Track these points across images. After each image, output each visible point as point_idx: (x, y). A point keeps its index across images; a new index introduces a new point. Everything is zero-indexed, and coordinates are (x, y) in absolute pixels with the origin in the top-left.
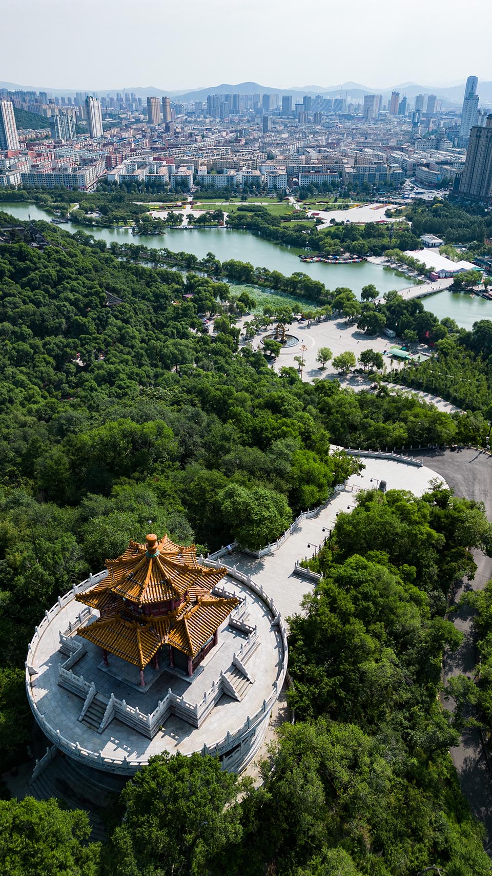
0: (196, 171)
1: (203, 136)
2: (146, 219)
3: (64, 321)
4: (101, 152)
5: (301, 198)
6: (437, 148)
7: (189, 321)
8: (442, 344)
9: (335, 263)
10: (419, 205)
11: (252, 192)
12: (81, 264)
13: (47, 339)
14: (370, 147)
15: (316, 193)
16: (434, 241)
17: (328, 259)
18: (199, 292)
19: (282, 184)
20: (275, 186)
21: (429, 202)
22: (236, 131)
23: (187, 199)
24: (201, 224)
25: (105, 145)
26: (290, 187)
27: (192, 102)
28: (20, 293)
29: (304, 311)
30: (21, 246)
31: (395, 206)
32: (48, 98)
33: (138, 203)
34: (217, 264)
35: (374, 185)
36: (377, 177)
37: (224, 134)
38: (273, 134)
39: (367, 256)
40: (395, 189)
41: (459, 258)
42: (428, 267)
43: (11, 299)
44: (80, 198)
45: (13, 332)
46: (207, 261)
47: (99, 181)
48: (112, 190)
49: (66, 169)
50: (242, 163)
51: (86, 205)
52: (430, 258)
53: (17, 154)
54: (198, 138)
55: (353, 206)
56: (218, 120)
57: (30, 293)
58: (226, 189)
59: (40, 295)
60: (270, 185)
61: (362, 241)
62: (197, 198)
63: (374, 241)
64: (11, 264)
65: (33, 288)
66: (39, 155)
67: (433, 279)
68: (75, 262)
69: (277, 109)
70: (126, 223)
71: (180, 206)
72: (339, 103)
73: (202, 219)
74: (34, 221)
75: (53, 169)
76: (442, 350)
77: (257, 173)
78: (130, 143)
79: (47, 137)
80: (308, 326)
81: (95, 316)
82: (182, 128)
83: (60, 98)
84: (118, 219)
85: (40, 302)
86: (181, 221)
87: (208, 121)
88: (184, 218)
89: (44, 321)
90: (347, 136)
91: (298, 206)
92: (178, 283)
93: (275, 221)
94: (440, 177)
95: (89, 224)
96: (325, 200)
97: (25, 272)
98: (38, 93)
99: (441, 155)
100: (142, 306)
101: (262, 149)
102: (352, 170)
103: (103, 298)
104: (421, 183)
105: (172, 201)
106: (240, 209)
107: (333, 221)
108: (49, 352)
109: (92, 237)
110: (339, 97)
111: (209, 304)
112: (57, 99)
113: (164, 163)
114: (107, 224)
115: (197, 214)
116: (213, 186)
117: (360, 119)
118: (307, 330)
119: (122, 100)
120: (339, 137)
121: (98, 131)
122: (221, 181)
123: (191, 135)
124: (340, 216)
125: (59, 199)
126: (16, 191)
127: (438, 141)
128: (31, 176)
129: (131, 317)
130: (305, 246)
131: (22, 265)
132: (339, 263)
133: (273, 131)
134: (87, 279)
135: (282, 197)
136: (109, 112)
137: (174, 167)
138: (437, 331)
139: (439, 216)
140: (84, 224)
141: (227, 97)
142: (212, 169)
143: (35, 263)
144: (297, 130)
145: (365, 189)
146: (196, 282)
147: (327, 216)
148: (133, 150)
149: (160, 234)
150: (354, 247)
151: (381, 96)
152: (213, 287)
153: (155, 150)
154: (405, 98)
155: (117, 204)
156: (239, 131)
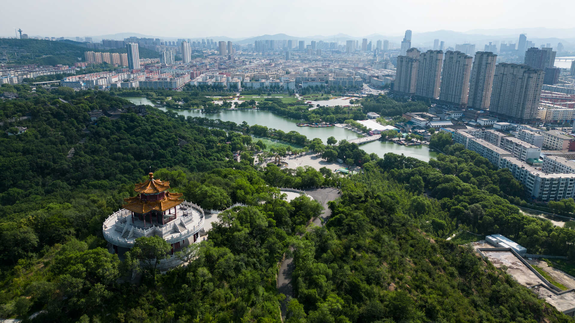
0: (243, 80)
1: (250, 62)
2: (210, 105)
3: (152, 152)
4: (188, 70)
5: (302, 94)
6: (385, 68)
7: (225, 153)
8: (366, 165)
9: (316, 127)
10: (369, 97)
11: (274, 91)
12: (165, 124)
13: (142, 161)
14: (346, 68)
15: (312, 91)
16: (374, 116)
17: (313, 125)
18: (234, 140)
19: (292, 87)
20: (288, 88)
21: (376, 96)
22: (270, 60)
23: (236, 95)
24: (242, 107)
25: (191, 67)
26: (297, 88)
27: (247, 44)
28: (129, 138)
29: (293, 150)
30: (132, 115)
31: (356, 98)
32: (160, 42)
33: (207, 97)
34: (248, 127)
35: (345, 87)
36: (347, 83)
37: (263, 61)
38: (291, 61)
39: (336, 123)
40: (358, 89)
41: (387, 123)
42: (368, 128)
43: (124, 141)
44: (172, 94)
45: (123, 158)
46: (242, 126)
47: (185, 85)
48: (192, 90)
49: (166, 79)
50: (270, 76)
51: (176, 97)
52: (371, 124)
53: (138, 71)
54: (247, 63)
55: (332, 98)
56: (261, 54)
57: (135, 138)
58: (259, 89)
59: (140, 139)
60: (285, 87)
61: (332, 115)
62: (242, 94)
63: (339, 116)
64: (126, 124)
65: (136, 136)
66: (151, 72)
67: (370, 135)
68: (162, 123)
69: (297, 48)
70: (198, 107)
71: (232, 98)
72: (333, 45)
73: (243, 105)
74: (143, 105)
75: (159, 79)
76: (366, 168)
77: (278, 81)
78: (206, 65)
79: (157, 63)
80: (295, 158)
81: (170, 150)
82: (239, 58)
83: (168, 42)
84: (193, 105)
85: (140, 143)
86: (231, 106)
87: (255, 54)
88: (233, 104)
89: (141, 152)
90: (335, 62)
91: (300, 98)
92: (223, 136)
93: (284, 106)
94: (383, 83)
95: (176, 107)
96: (317, 95)
97: (133, 128)
98: (155, 40)
99: (386, 72)
100: (199, 146)
101: (283, 69)
102: (333, 79)
103: (177, 141)
104: (374, 86)
105: (227, 96)
106: (266, 100)
107: (318, 105)
108: (142, 167)
109: (177, 114)
110: (333, 42)
111: (239, 146)
112: (166, 42)
113: (225, 76)
114: (187, 108)
115: (240, 102)
116: (252, 88)
117: (344, 53)
118: (294, 160)
119: (205, 43)
120: (329, 62)
121: (188, 59)
122: (256, 85)
123: (243, 61)
124: (323, 103)
125: (160, 95)
126: (135, 91)
127: (386, 64)
128: (145, 83)
129: (192, 151)
130: (301, 118)
131: (132, 124)
132: (318, 127)
133: (291, 60)
134: (169, 132)
135: (292, 93)
136: (196, 49)
137: (230, 78)
138: (364, 159)
139: (380, 102)
140: (173, 108)
141: (267, 41)
142: (253, 79)
143: (139, 123)
144: (306, 59)
145: (340, 89)
146: (233, 135)
147: (315, 103)
148: (208, 69)
149: (218, 112)
150: (327, 119)
151: (357, 41)
152: (243, 138)
153: (220, 69)
154: (371, 42)
155: (194, 97)
156: (272, 60)
